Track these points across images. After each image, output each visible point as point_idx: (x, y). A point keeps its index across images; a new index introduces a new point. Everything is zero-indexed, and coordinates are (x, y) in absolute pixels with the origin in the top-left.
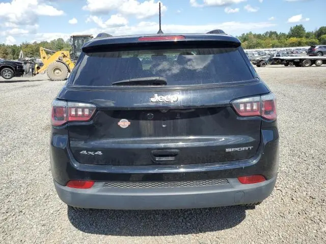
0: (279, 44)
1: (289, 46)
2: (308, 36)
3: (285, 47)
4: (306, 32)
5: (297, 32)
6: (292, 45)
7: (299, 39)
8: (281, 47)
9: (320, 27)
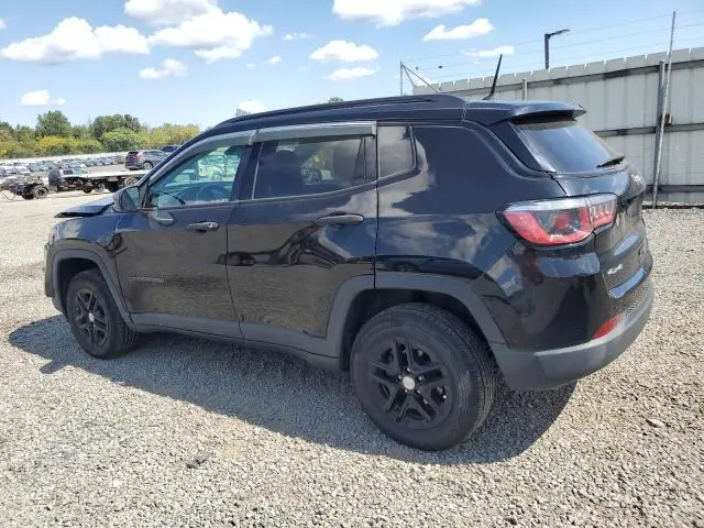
0: (23, 150)
1: (46, 155)
2: (77, 134)
3: (38, 156)
4: (72, 125)
5: (53, 124)
6: (53, 151)
7: (63, 141)
8: (29, 156)
9: (96, 116)
